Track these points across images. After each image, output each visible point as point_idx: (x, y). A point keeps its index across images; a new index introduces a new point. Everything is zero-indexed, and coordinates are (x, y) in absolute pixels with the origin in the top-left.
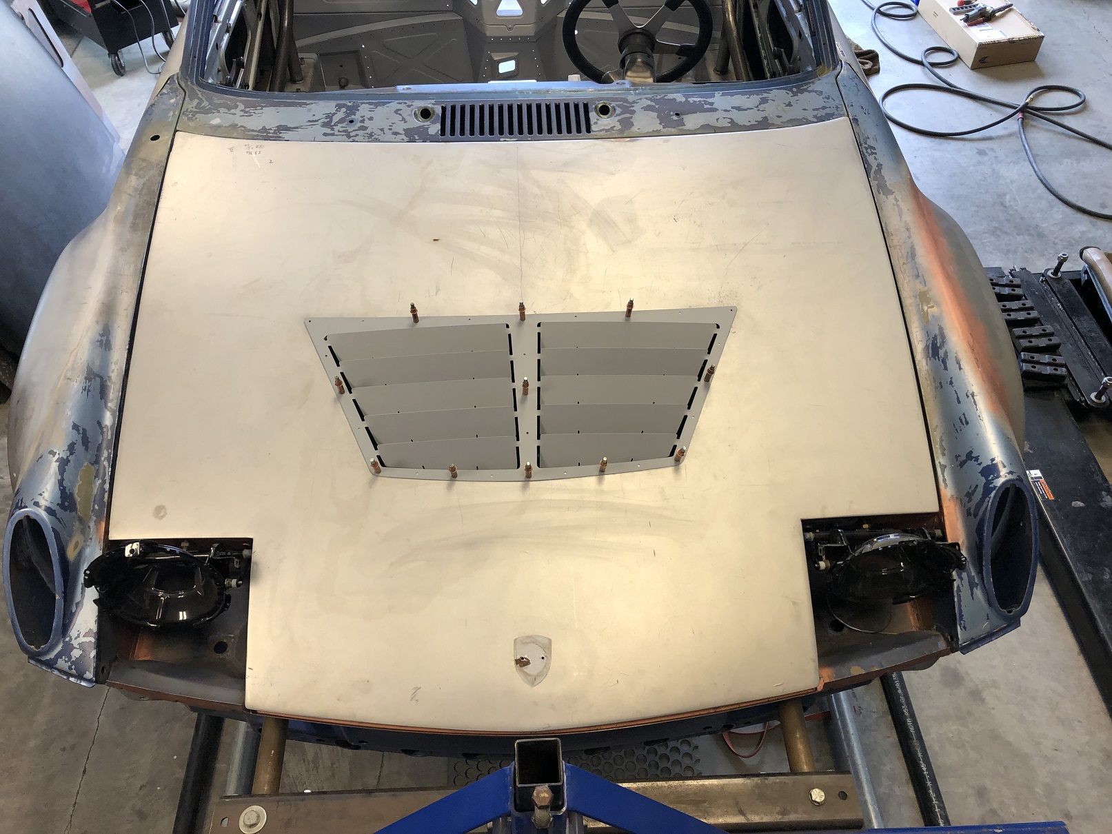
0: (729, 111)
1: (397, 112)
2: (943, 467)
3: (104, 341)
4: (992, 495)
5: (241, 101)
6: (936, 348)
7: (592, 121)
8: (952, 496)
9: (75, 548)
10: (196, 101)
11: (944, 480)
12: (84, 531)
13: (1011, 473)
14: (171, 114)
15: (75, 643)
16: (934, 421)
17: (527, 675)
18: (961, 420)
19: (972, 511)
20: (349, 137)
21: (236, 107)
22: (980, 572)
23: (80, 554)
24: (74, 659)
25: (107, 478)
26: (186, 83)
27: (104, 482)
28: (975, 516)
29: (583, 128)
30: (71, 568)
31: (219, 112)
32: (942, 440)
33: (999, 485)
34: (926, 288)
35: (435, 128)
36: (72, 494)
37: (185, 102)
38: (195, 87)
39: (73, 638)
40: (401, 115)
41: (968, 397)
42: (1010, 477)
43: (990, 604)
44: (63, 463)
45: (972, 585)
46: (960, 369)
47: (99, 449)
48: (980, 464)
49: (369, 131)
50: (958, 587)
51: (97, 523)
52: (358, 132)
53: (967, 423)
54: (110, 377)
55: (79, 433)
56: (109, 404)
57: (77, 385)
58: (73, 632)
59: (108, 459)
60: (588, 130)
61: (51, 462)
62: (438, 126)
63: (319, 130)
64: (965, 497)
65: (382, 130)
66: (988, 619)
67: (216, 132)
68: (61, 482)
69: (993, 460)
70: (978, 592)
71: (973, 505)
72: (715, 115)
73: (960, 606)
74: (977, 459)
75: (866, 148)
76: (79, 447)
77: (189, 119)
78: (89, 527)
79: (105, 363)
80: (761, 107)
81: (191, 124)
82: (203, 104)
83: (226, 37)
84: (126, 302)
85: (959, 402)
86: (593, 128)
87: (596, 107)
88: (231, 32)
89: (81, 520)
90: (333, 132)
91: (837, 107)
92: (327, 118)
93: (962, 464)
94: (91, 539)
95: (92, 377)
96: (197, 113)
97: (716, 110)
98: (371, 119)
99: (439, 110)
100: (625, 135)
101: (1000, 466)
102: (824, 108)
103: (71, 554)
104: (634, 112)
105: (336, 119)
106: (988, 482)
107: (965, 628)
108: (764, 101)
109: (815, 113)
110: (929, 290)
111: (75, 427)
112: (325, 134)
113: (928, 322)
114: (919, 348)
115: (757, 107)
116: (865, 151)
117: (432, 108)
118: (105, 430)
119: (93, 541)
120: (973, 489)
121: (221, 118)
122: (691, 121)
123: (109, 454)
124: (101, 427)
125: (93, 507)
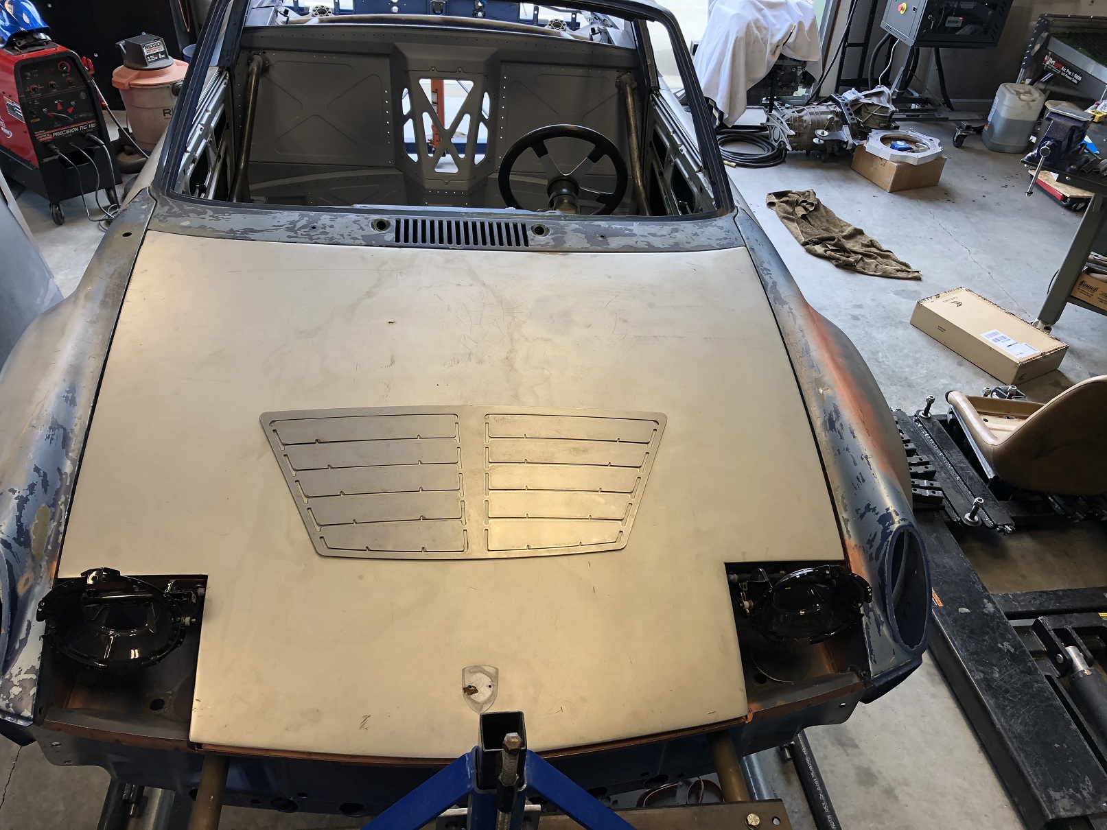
0: (646, 236)
1: (355, 222)
2: (846, 521)
3: (70, 399)
4: (890, 539)
5: (209, 209)
6: (832, 423)
7: (529, 238)
8: (856, 545)
9: (26, 584)
10: (166, 208)
11: (848, 532)
12: (36, 568)
13: (903, 519)
14: (143, 216)
15: (15, 680)
16: (836, 482)
17: (474, 702)
18: (858, 479)
19: (874, 556)
20: (311, 238)
21: (205, 213)
22: (884, 611)
23: (29, 591)
24: (12, 696)
25: (63, 521)
26: (158, 194)
27: (59, 524)
28: (877, 558)
29: (522, 242)
30: (19, 604)
31: (189, 216)
32: (842, 497)
33: (894, 530)
34: (820, 375)
35: (390, 236)
36: (28, 531)
37: (157, 208)
38: (167, 198)
39: (14, 675)
40: (358, 224)
41: (863, 459)
42: (902, 523)
43: (895, 640)
44: (22, 502)
45: (878, 624)
46: (854, 437)
47: (57, 493)
48: (877, 514)
49: (330, 236)
50: (867, 624)
51: (49, 562)
52: (318, 236)
53: (864, 481)
54: (72, 430)
55: (40, 476)
56: (70, 454)
57: (41, 432)
58: (14, 669)
59: (65, 503)
60: (526, 244)
61: (11, 498)
62: (393, 235)
63: (283, 234)
64: (867, 544)
65: (342, 235)
66: (894, 654)
67: (186, 232)
68: (19, 518)
69: (888, 509)
70: (884, 629)
71: (873, 550)
72: (635, 239)
73: (869, 642)
74: (874, 509)
75: (762, 270)
76: (39, 488)
77: (160, 221)
78: (41, 566)
79: (69, 417)
80: (672, 235)
81: (163, 225)
82: (173, 211)
83: (192, 167)
84: (93, 365)
85: (855, 464)
86: (530, 243)
87: (532, 228)
88: (196, 163)
89: (33, 557)
90: (295, 235)
91: (736, 239)
92: (290, 224)
93: (862, 516)
94: (41, 577)
95: (56, 427)
96: (169, 216)
97: (635, 235)
98: (332, 226)
99: (394, 223)
100: (558, 250)
101: (894, 515)
102: (726, 239)
103: (21, 590)
104: (565, 233)
105: (299, 225)
106: (886, 528)
107: (875, 662)
108: (676, 230)
109: (719, 242)
110: (822, 376)
111: (37, 470)
112: (289, 237)
113: (823, 401)
114: (818, 423)
115: (669, 235)
116: (761, 272)
117: (387, 221)
118: (64, 476)
119: (43, 580)
120: (872, 536)
121: (190, 221)
122: (614, 242)
123: (67, 499)
124: (61, 474)
125: (47, 547)
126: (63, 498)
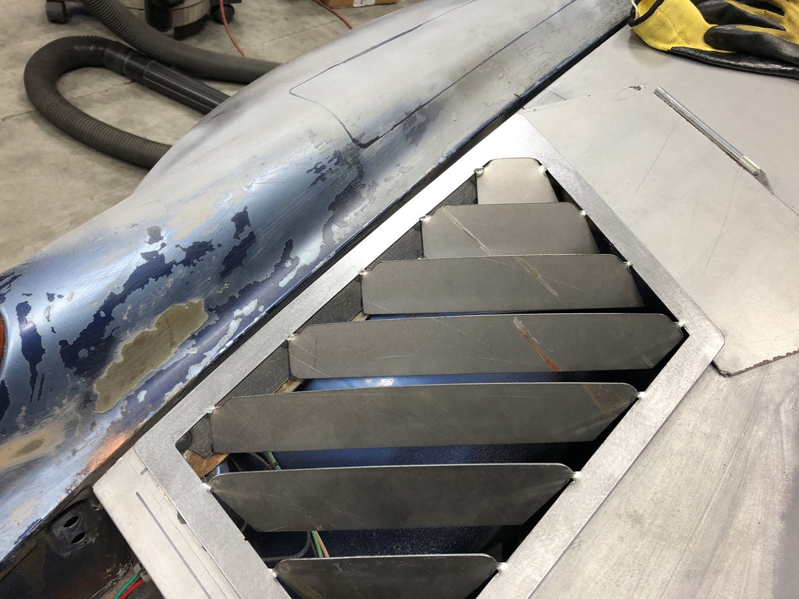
44: (154, 269)
47: (245, 293)
51: (116, 429)
54: (375, 184)
55: (236, 236)
59: (246, 319)
76: (214, 259)
95: (349, 160)
111: (241, 220)
124: (285, 256)
125: (138, 392)
126: (249, 308)
